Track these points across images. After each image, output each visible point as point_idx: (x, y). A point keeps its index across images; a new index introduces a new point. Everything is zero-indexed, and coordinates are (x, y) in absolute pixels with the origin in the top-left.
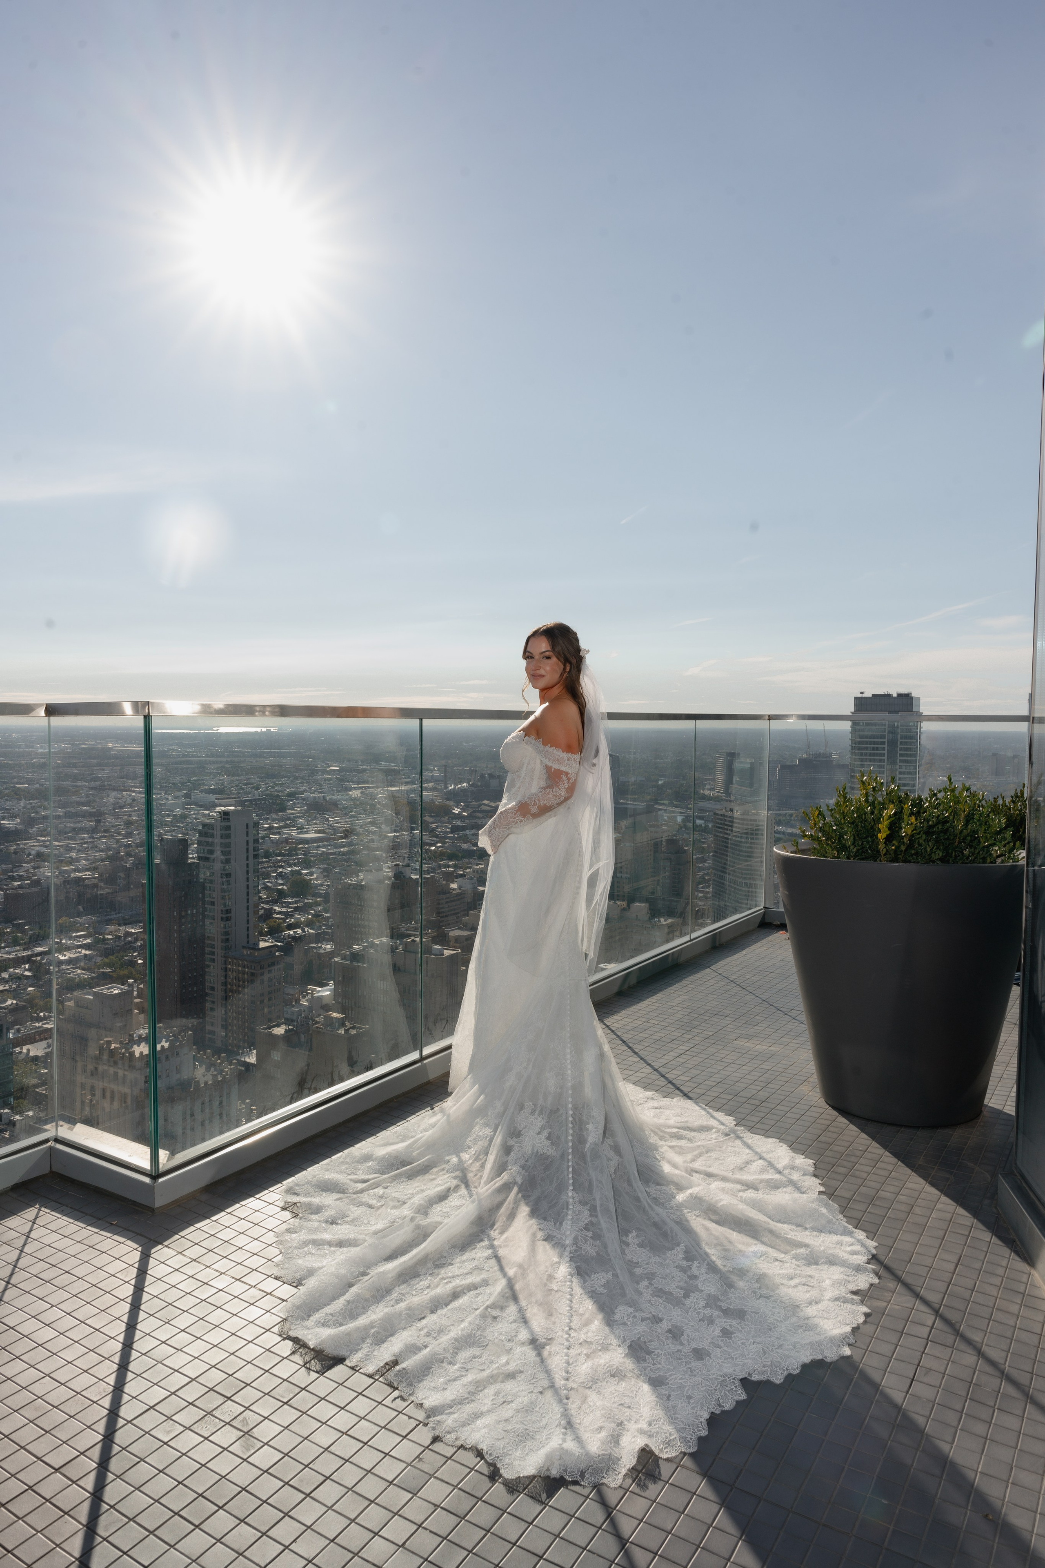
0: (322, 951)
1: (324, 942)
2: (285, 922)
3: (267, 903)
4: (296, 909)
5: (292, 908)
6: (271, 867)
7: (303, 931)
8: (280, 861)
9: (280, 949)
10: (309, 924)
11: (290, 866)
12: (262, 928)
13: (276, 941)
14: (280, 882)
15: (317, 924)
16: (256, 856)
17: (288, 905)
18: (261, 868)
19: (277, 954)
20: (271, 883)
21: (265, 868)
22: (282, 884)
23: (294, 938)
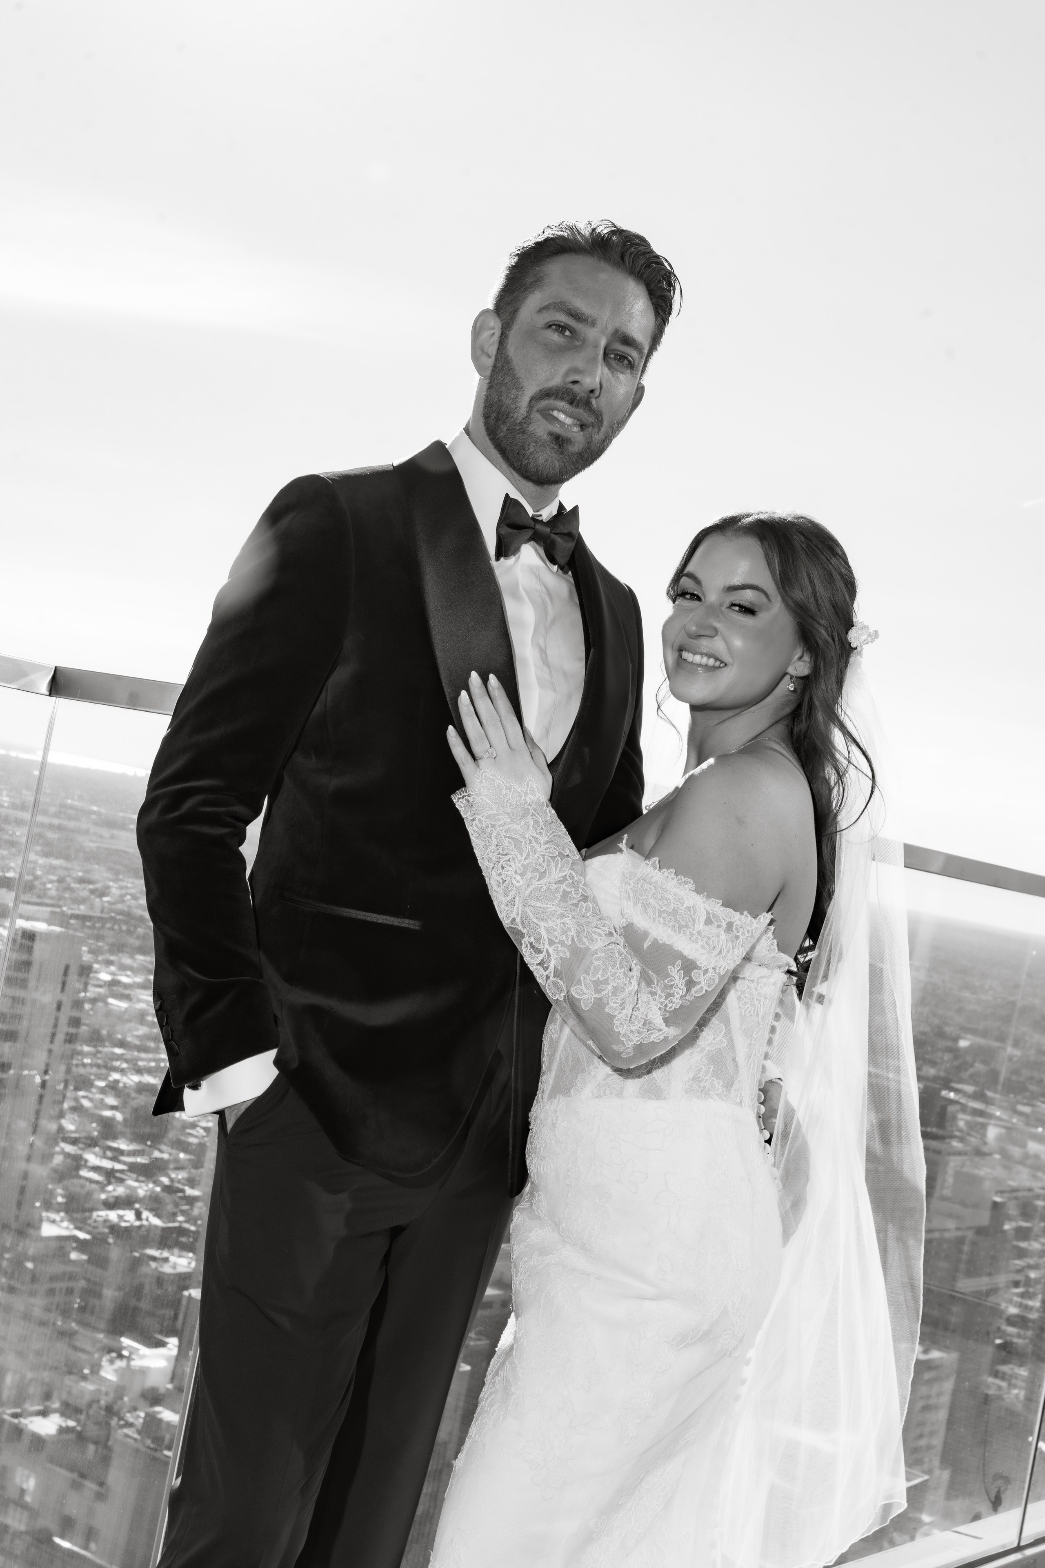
0: (167, 1269)
1: (176, 1251)
2: (102, 1187)
3: (74, 1142)
4: (134, 1168)
5: (124, 1163)
6: (98, 1066)
7: (138, 1216)
8: (119, 1058)
9: (82, 1246)
10: (155, 1204)
11: (139, 1071)
12: (52, 1194)
13: (77, 1228)
14: (111, 1101)
15: (170, 1208)
16: (71, 1039)
17: (117, 1155)
18: (77, 1066)
19: (74, 1256)
20: (91, 1100)
21: (84, 1065)
22: (113, 1108)
23: (114, 1229)
